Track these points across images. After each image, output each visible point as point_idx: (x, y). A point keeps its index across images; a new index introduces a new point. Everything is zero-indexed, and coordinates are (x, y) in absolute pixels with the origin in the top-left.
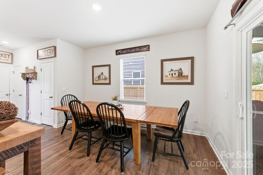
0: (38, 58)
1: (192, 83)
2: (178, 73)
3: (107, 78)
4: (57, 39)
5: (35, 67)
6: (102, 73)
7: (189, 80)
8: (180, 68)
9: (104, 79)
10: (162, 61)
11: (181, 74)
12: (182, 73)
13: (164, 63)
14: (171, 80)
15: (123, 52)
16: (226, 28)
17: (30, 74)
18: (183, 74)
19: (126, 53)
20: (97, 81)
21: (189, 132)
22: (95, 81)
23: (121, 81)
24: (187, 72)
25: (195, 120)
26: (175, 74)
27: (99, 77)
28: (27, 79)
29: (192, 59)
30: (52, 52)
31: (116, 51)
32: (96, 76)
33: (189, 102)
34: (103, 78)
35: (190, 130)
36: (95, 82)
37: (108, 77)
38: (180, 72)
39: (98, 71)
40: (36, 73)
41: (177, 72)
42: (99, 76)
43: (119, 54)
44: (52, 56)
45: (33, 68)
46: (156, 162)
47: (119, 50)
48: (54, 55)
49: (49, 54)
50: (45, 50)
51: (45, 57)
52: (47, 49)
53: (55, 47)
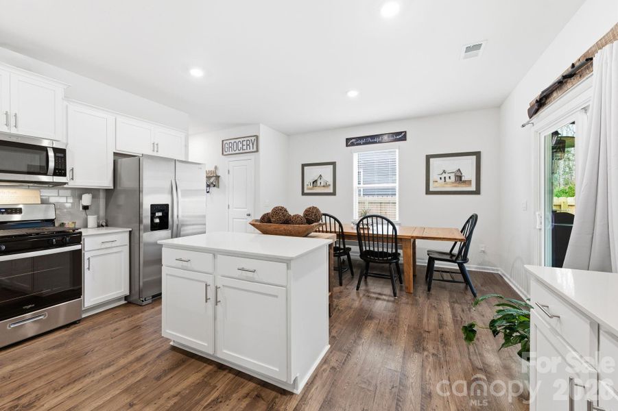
0: (223, 154)
1: (477, 192)
2: (456, 176)
3: (329, 185)
4: (261, 125)
5: (216, 168)
6: (321, 176)
7: (473, 188)
8: (457, 169)
9: (324, 186)
10: (428, 158)
11: (459, 178)
12: (461, 177)
13: (432, 160)
14: (443, 187)
15: (359, 142)
16: (523, 126)
18: (463, 179)
19: (364, 144)
20: (311, 189)
21: (473, 267)
22: (308, 189)
23: (355, 188)
24: (469, 174)
25: (483, 249)
26: (450, 177)
29: (478, 155)
30: (251, 145)
31: (347, 139)
32: (308, 180)
33: (477, 216)
34: (322, 184)
35: (474, 264)
36: (306, 191)
37: (330, 182)
38: (459, 174)
39: (311, 174)
40: (219, 177)
41: (453, 174)
42: (315, 182)
43: (353, 144)
44: (251, 150)
45: (213, 169)
46: (433, 292)
47: (351, 139)
48: (255, 149)
49: (245, 147)
50: (237, 141)
51: (237, 152)
52: (241, 140)
53: (257, 137)
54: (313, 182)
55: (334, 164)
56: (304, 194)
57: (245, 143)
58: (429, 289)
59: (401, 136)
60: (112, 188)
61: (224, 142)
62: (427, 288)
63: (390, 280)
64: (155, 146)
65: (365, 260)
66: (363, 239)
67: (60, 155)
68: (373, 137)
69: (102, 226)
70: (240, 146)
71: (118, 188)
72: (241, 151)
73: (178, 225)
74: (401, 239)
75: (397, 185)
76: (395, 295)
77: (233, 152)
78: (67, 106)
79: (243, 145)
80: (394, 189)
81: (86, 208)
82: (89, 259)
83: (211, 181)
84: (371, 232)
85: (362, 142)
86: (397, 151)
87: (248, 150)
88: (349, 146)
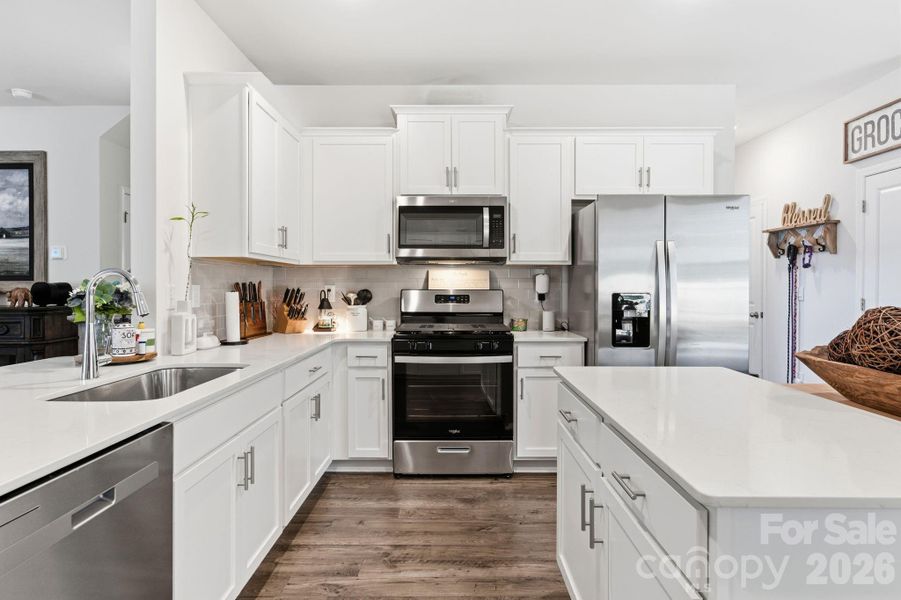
0: (846, 159)
5: (828, 200)
17: (803, 233)
28: (793, 252)
40: (836, 223)
45: (819, 205)
51: (891, 143)
60: (570, 263)
61: (851, 126)
64: (645, 174)
67: (496, 216)
69: (563, 329)
71: (579, 263)
73: (668, 340)
77: (879, 148)
78: (509, 140)
81: (542, 297)
82: (522, 380)
83: (816, 236)
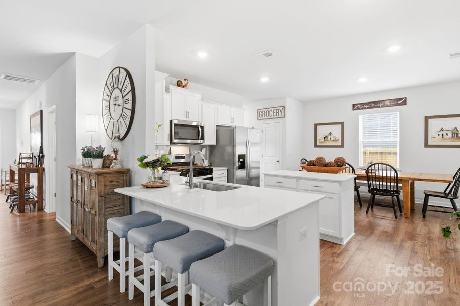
3: (338, 140)
4: (287, 98)
6: (331, 133)
8: (454, 127)
9: (333, 141)
10: (427, 118)
11: (456, 135)
13: (430, 120)
14: (441, 142)
15: (364, 106)
19: (368, 108)
20: (322, 143)
22: (320, 143)
23: (360, 142)
26: (447, 134)
27: (326, 138)
30: (280, 113)
31: (353, 105)
32: (320, 136)
34: (332, 139)
36: (318, 144)
37: (339, 137)
38: (456, 132)
39: (323, 131)
41: (451, 131)
43: (358, 108)
44: (280, 116)
46: (427, 218)
47: (357, 104)
48: (283, 115)
49: (275, 114)
50: (269, 110)
51: (269, 117)
52: (272, 109)
53: (284, 107)
54: (324, 138)
55: (342, 124)
56: (316, 146)
57: (275, 111)
58: (424, 217)
59: (402, 102)
60: (216, 145)
61: (259, 111)
62: (422, 216)
63: (392, 209)
65: (372, 194)
66: (371, 179)
67: (202, 129)
68: (376, 103)
70: (271, 113)
71: (219, 145)
72: (272, 117)
74: (401, 180)
75: (398, 139)
76: (396, 217)
77: (266, 118)
78: (202, 104)
79: (273, 113)
80: (395, 143)
84: (377, 175)
85: (366, 106)
86: (398, 113)
87: (278, 116)
88: (355, 110)
